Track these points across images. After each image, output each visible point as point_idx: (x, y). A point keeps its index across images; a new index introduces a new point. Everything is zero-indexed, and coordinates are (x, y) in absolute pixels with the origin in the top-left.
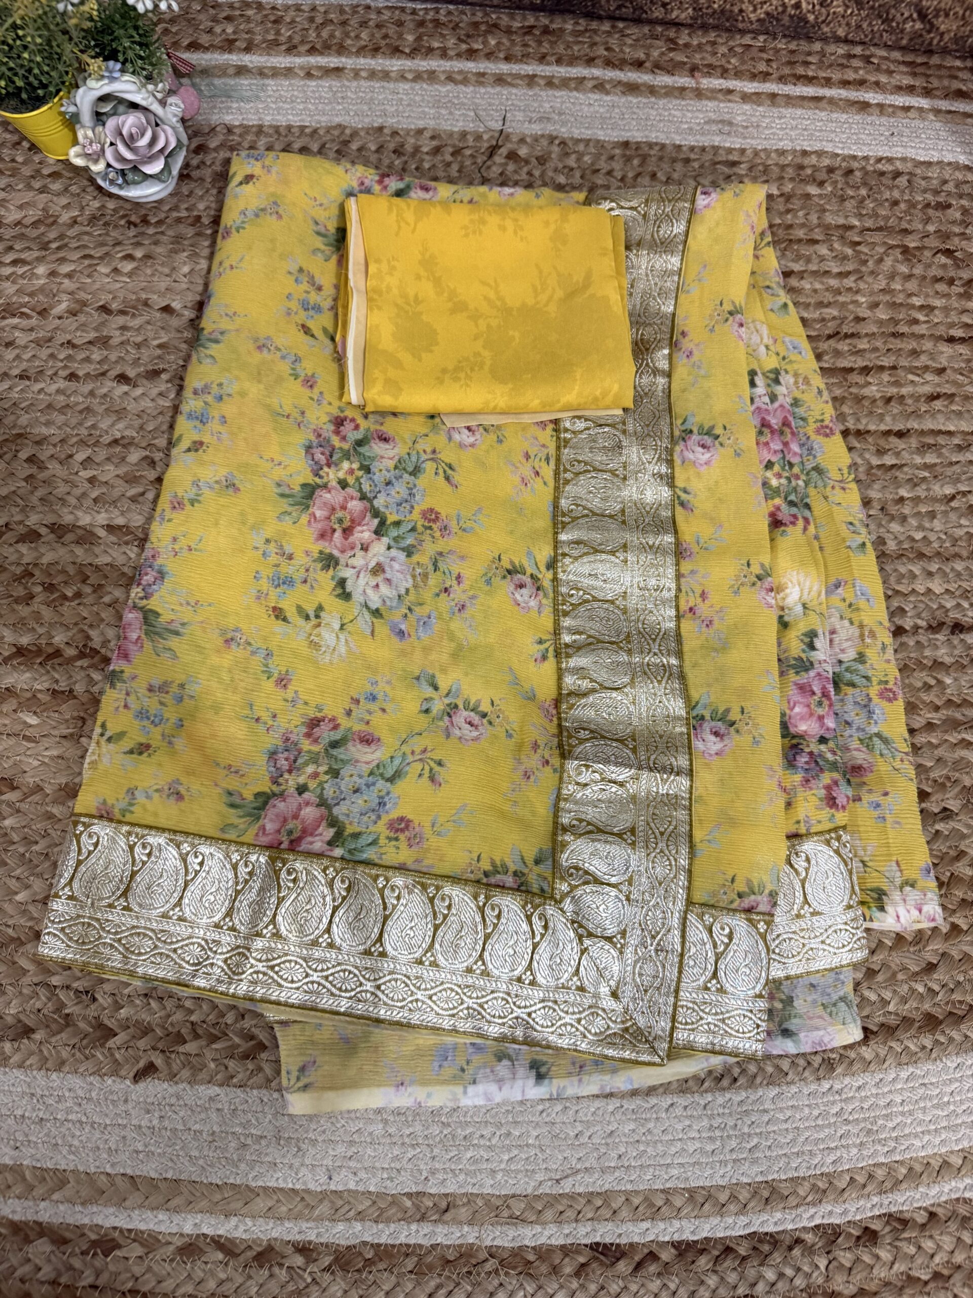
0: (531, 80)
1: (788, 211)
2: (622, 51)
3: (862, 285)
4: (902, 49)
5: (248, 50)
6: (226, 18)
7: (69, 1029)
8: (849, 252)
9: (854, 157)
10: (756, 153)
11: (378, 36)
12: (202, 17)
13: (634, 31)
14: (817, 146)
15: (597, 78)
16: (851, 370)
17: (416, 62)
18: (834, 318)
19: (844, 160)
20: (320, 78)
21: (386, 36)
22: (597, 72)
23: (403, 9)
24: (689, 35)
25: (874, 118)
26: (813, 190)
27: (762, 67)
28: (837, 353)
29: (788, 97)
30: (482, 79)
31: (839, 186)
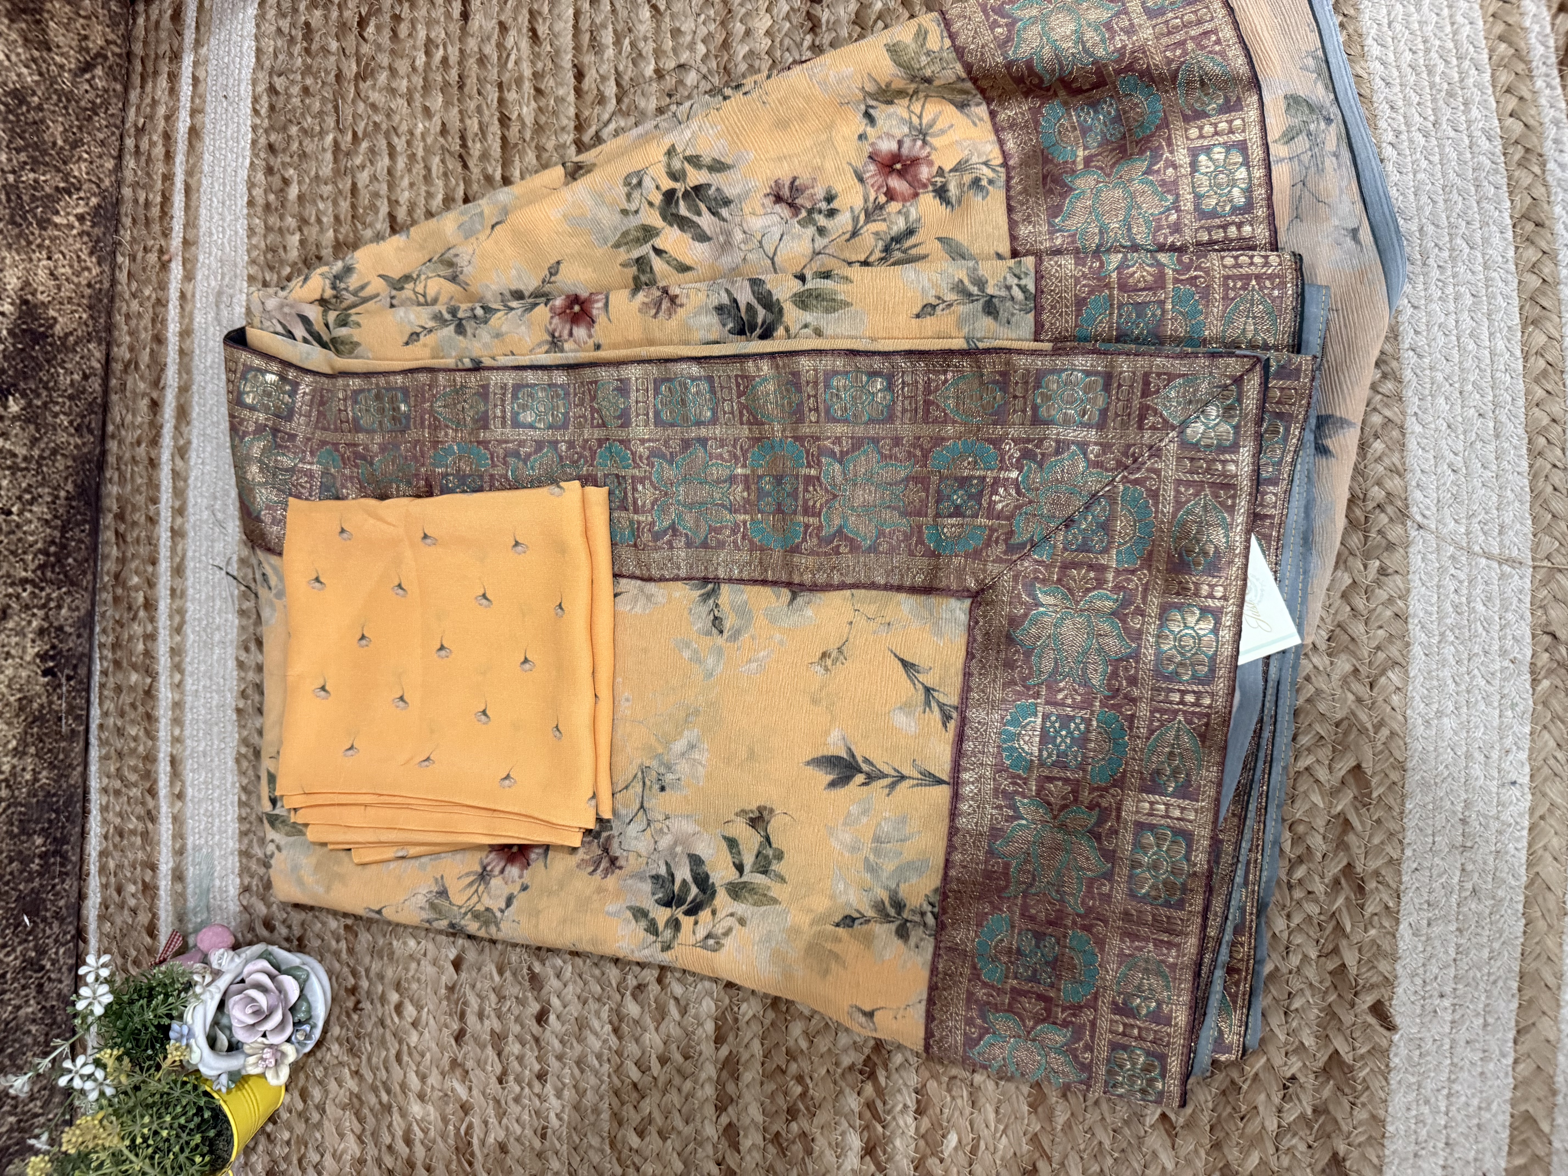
0: (177, 534)
1: (319, 221)
2: (139, 427)
3: (404, 128)
4: (126, 90)
5: (154, 868)
6: (119, 891)
7: (1331, 1108)
8: (365, 145)
9: (254, 142)
10: (253, 262)
11: (133, 715)
12: (119, 921)
13: (116, 413)
14: (242, 188)
15: (173, 456)
16: (504, 138)
17: (161, 670)
18: (443, 161)
19: (257, 155)
20: (183, 783)
21: (133, 706)
22: (165, 456)
23: (102, 686)
24: (119, 346)
25: (207, 120)
26: (293, 192)
27: (153, 257)
28: (485, 156)
29: (186, 226)
30: (178, 592)
31: (288, 160)
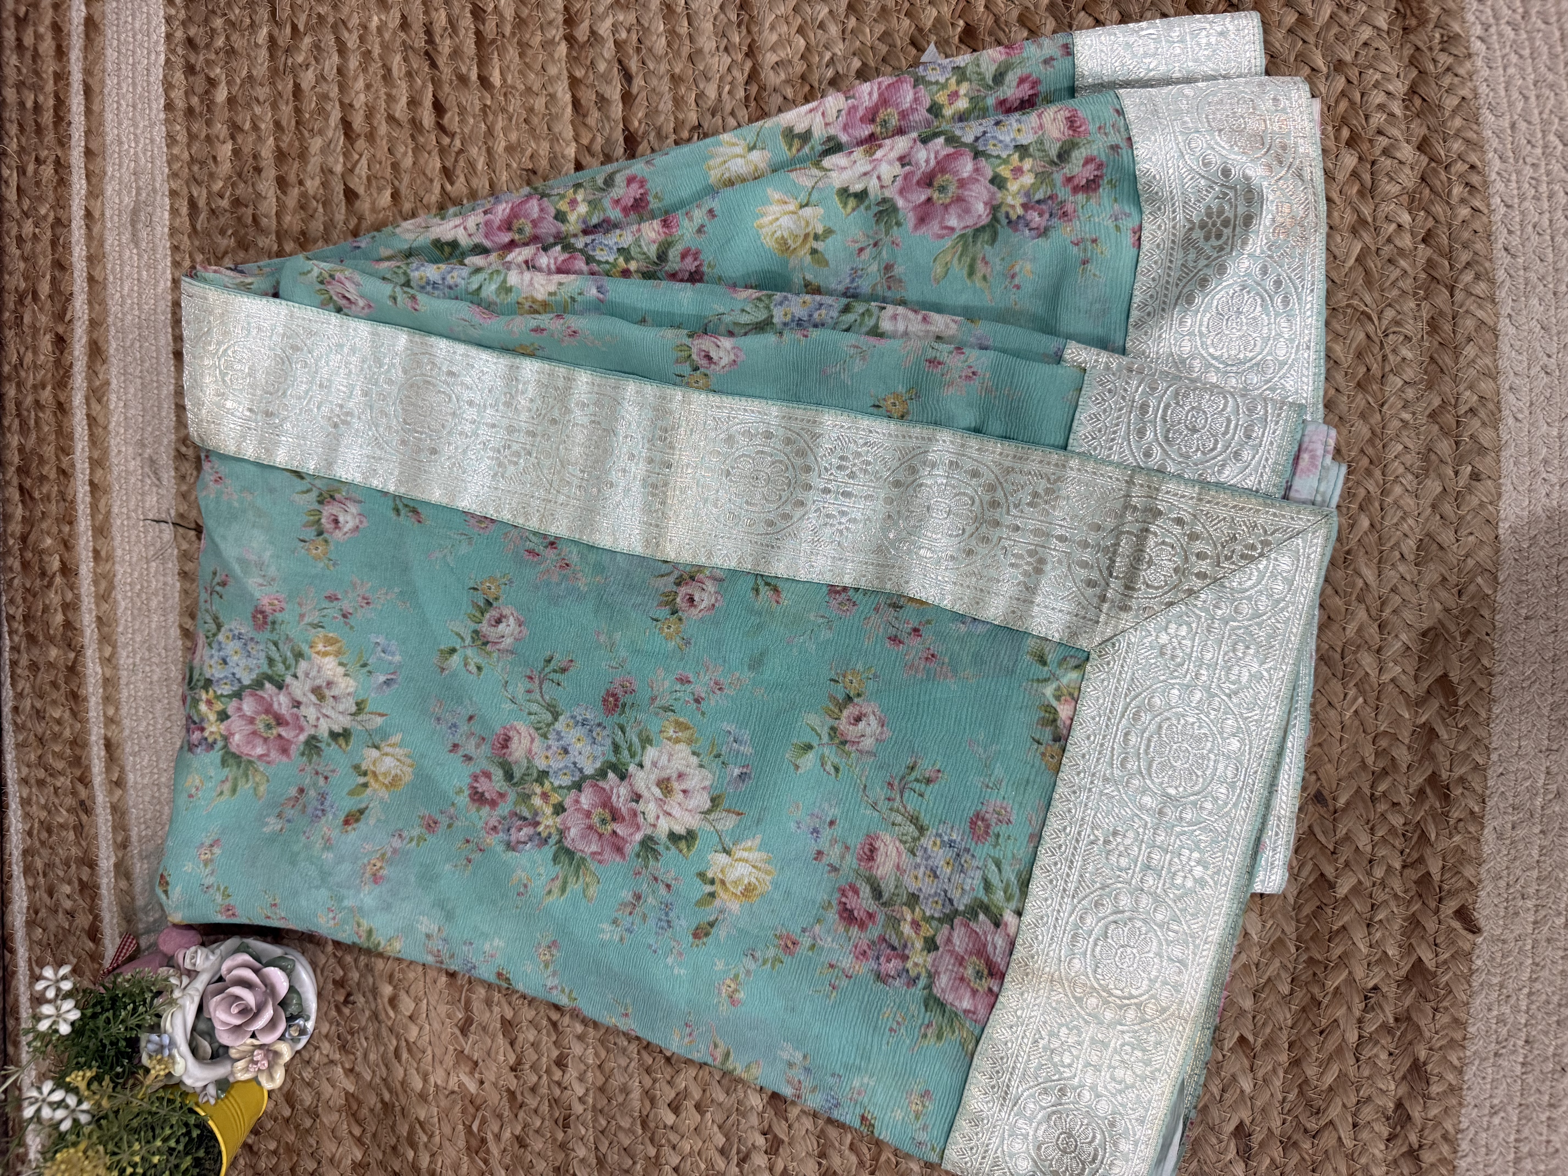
0: (98, 488)
1: (255, 127)
2: (43, 367)
3: (355, 21)
5: (92, 865)
6: (51, 893)
8: (307, 40)
9: (169, 37)
10: (174, 175)
11: (55, 695)
12: (52, 926)
13: (12, 351)
14: (158, 89)
15: (87, 399)
16: (478, 33)
17: (86, 643)
18: (405, 59)
19: (173, 51)
20: (122, 768)
21: (54, 684)
22: (78, 399)
23: (14, 664)
24: (10, 274)
25: (108, 10)
26: (221, 95)
27: (48, 171)
28: (456, 53)
29: (88, 133)
30: (103, 554)
31: (213, 57)
